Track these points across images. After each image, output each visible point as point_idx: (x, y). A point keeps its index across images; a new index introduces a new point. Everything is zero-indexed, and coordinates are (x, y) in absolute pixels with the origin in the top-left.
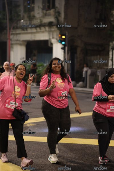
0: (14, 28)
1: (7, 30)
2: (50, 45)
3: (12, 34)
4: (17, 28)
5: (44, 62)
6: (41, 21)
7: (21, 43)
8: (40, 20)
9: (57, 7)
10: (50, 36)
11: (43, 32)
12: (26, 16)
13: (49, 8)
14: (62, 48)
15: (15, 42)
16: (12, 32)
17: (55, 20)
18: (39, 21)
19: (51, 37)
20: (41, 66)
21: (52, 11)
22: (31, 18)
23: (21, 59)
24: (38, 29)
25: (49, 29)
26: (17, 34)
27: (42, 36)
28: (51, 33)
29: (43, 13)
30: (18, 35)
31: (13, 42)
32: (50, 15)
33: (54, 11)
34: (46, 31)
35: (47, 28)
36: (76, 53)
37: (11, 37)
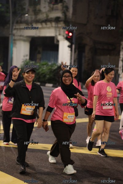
0: (17, 23)
1: (10, 24)
2: (56, 42)
3: (15, 29)
4: (21, 22)
5: (49, 61)
6: (47, 16)
7: (25, 39)
8: (47, 14)
9: (65, 1)
10: (56, 33)
11: (49, 28)
12: (31, 10)
13: (56, 2)
14: (69, 46)
15: (19, 38)
16: (15, 26)
17: (63, 15)
18: (45, 15)
19: (58, 34)
20: (45, 64)
21: (59, 6)
22: (37, 12)
23: (24, 56)
24: (44, 24)
25: (55, 24)
26: (21, 29)
27: (48, 32)
28: (58, 29)
29: (50, 7)
30: (22, 31)
31: (16, 38)
32: (57, 9)
33: (61, 5)
34: (52, 27)
35: (54, 24)
36: (84, 51)
37: (14, 32)
